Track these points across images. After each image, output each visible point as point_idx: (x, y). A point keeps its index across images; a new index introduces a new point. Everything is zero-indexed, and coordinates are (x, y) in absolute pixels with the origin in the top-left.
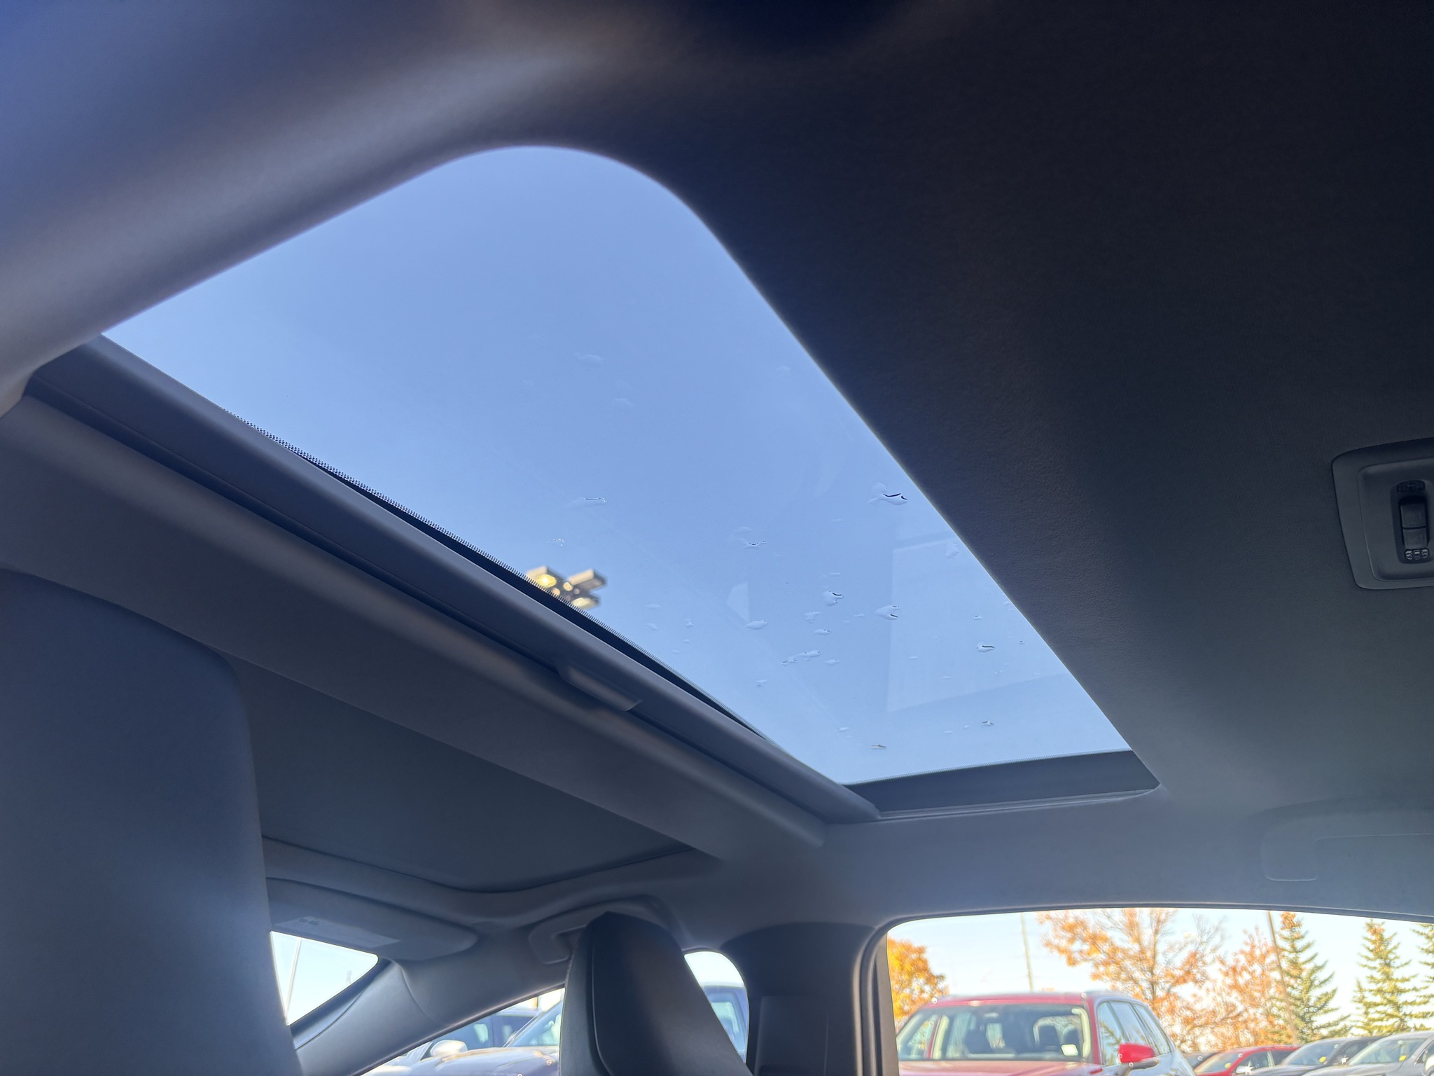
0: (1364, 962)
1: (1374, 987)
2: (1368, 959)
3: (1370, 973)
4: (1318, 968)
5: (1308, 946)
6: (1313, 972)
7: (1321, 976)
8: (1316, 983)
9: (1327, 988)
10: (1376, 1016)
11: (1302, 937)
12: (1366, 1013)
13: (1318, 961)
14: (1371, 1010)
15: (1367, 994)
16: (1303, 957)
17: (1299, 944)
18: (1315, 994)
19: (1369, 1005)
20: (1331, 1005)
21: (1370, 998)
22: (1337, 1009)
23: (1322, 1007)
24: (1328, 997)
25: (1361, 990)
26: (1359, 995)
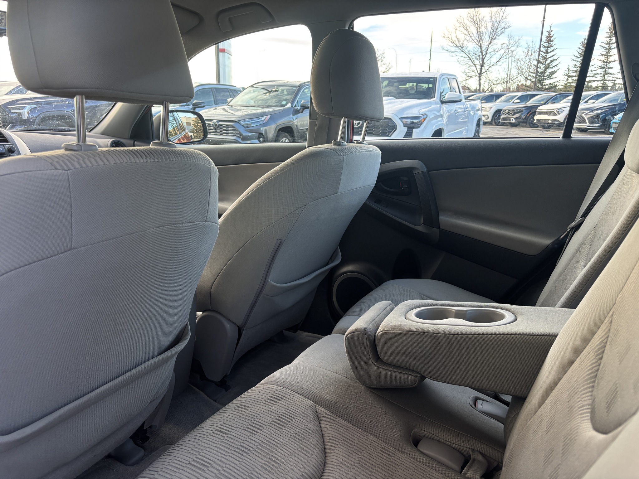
0: (575, 58)
1: (575, 69)
2: (577, 57)
3: (574, 63)
4: (554, 60)
5: (553, 51)
6: (551, 62)
7: (554, 64)
8: (551, 67)
9: (555, 69)
10: (571, 81)
11: (552, 46)
12: (567, 80)
13: (555, 58)
14: (569, 79)
15: (570, 72)
16: (549, 55)
17: (550, 50)
18: (550, 71)
19: (569, 77)
20: (554, 76)
21: (572, 74)
22: (556, 78)
23: (549, 77)
24: (553, 73)
25: (569, 70)
26: (567, 72)
